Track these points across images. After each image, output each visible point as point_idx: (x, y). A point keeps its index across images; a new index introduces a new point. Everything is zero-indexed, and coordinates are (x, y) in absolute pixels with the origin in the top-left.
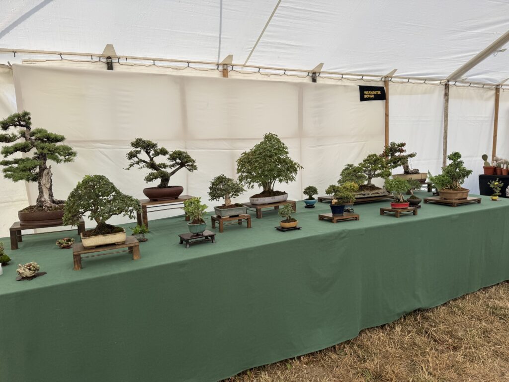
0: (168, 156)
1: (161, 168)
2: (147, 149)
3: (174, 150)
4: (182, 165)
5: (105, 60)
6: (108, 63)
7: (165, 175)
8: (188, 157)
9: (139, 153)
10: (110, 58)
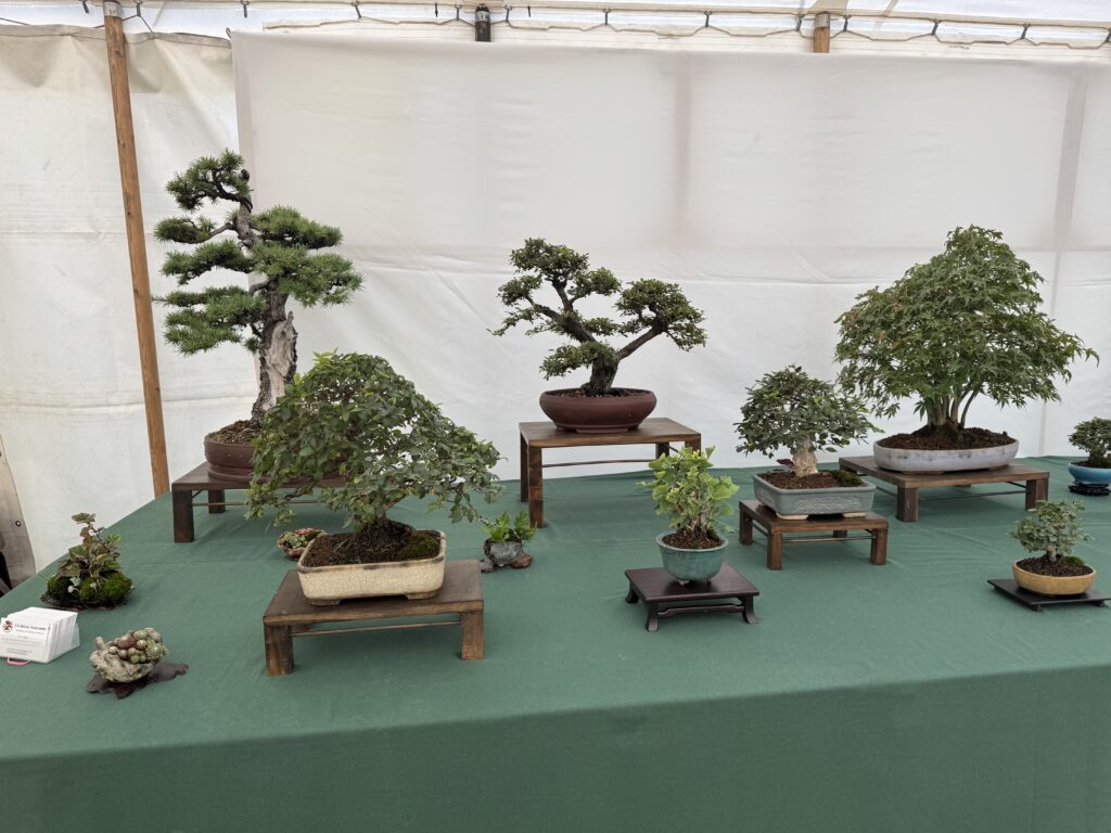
0: (616, 297)
1: (594, 335)
2: (557, 274)
3: (637, 280)
4: (659, 326)
5: (470, 17)
6: (478, 25)
7: (602, 356)
8: (678, 301)
9: (536, 287)
10: (486, 9)
